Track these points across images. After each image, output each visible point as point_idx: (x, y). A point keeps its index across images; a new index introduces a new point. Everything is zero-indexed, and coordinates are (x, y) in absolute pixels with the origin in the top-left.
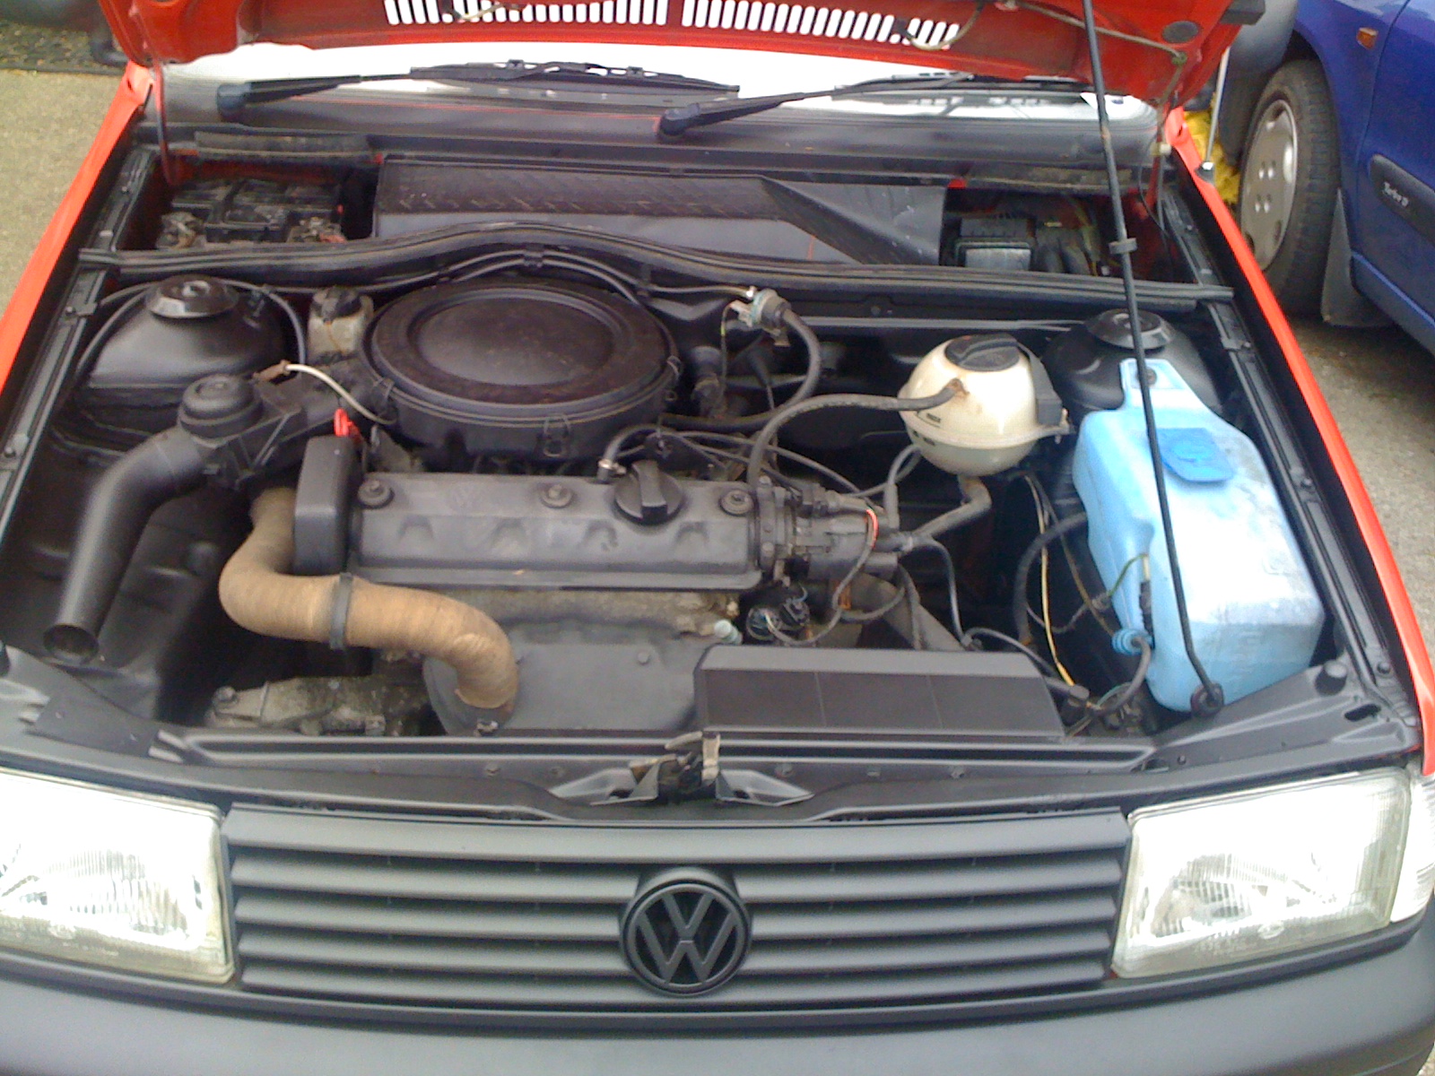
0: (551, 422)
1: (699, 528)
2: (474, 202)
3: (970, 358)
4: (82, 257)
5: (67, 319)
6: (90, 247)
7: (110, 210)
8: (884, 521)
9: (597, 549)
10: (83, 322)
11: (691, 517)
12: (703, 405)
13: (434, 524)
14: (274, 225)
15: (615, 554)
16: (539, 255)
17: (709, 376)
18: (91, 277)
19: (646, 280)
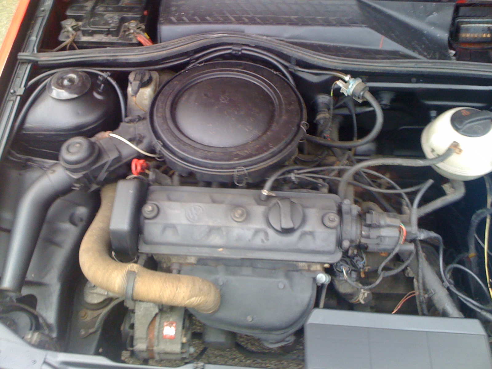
0: (238, 171)
1: (311, 233)
2: (208, 18)
3: (464, 128)
4: (19, 57)
5: (12, 96)
6: (23, 52)
7: (36, 21)
8: (409, 229)
9: (258, 241)
10: (19, 98)
11: (308, 228)
12: (320, 128)
13: (179, 228)
14: (113, 28)
15: (268, 244)
16: (240, 49)
17: (324, 111)
18: (24, 67)
19: (294, 63)
